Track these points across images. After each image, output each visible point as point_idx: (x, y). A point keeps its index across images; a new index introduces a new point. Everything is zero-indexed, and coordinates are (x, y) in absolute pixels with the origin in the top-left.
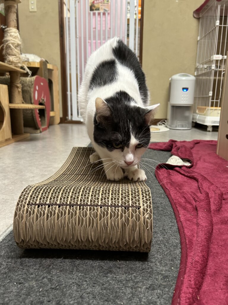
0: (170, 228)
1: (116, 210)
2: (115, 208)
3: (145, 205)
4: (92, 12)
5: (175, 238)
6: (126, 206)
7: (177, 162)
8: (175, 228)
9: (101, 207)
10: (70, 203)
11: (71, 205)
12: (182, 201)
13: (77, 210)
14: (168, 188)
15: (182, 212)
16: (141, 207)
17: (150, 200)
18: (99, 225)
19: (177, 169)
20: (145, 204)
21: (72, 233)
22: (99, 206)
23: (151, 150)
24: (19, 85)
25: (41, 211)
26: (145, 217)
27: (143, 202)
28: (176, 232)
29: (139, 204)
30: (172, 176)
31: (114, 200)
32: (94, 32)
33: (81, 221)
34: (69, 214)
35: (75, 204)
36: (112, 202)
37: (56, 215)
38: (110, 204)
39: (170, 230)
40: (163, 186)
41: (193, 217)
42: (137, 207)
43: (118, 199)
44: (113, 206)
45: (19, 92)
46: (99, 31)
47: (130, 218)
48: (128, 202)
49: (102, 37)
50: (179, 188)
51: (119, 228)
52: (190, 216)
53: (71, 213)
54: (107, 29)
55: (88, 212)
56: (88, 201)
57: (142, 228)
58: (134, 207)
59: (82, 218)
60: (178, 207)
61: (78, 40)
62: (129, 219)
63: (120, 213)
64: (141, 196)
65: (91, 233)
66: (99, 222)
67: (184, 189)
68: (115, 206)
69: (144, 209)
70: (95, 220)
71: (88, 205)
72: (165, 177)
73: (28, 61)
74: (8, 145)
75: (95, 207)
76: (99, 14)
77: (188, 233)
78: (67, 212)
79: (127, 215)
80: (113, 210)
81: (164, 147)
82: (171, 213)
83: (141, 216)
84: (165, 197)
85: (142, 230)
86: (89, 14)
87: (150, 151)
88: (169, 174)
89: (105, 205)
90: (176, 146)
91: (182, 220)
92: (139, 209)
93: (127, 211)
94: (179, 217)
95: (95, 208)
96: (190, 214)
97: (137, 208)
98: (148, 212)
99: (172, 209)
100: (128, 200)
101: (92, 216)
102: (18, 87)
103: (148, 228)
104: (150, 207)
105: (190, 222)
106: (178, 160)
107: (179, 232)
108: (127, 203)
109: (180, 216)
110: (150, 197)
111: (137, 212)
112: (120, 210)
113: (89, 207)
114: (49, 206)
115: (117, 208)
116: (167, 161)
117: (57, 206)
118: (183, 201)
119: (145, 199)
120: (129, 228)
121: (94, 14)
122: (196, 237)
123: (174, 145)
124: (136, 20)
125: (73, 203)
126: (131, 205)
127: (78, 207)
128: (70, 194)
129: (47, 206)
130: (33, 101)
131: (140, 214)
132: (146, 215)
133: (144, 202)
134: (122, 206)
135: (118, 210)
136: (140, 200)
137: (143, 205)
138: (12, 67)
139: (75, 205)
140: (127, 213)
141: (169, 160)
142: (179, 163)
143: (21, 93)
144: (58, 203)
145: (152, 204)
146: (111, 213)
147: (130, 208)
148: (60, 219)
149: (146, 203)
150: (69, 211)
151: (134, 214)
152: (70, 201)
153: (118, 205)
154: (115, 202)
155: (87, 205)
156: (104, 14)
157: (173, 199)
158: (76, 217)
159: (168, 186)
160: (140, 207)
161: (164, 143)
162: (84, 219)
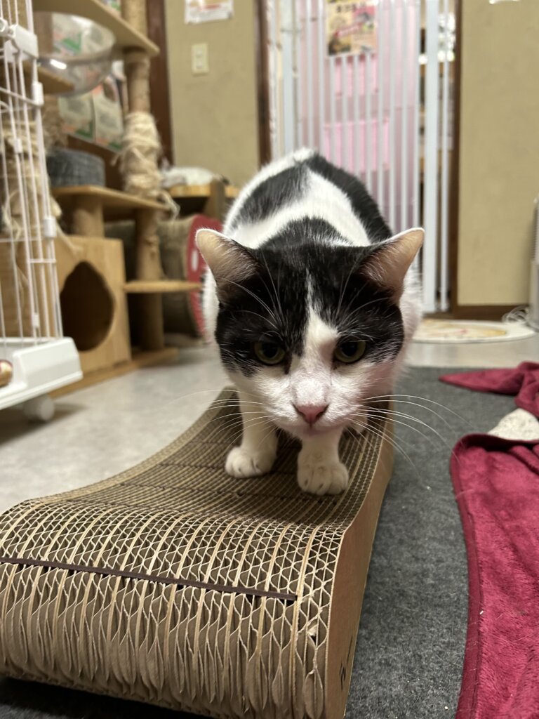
0: (441, 652)
1: (222, 601)
2: (221, 592)
3: (312, 592)
4: (332, 59)
5: (443, 696)
6: (253, 590)
7: (523, 429)
8: (456, 655)
9: (180, 587)
10: (101, 564)
11: (101, 572)
12: (505, 558)
13: (113, 589)
14: (474, 513)
15: (492, 597)
16: (298, 598)
17: (328, 576)
18: (167, 641)
19: (519, 450)
20: (311, 589)
21: (96, 655)
22: (174, 581)
23: (465, 391)
24: (154, 239)
25: (23, 581)
26: (304, 631)
27: (306, 580)
28: (455, 672)
29: (294, 587)
30: (498, 473)
31: (220, 568)
32: (339, 103)
33: (119, 623)
34: (90, 598)
35: (112, 568)
36: (214, 573)
37: (58, 597)
38: (206, 581)
39: (438, 662)
40: (461, 504)
41: (524, 622)
42: (286, 596)
43: (235, 565)
44: (215, 588)
45: (153, 255)
46: (351, 101)
47: (259, 632)
48: (263, 577)
49: (357, 113)
50: (509, 514)
51: (224, 660)
52: (515, 615)
53: (96, 597)
54: (370, 92)
55: (142, 599)
56: (147, 564)
57: (294, 670)
58: (276, 595)
59: (124, 614)
60: (485, 579)
61: (300, 126)
62: (255, 633)
63: (229, 613)
64: (305, 562)
65: (146, 664)
66: (168, 633)
67: (524, 518)
68: (221, 588)
69: (304, 606)
70: (157, 625)
71: (146, 577)
72: (477, 476)
73: (183, 184)
74: (119, 375)
75: (164, 585)
76: (350, 59)
77: (488, 681)
78: (87, 590)
79: (251, 621)
80: (213, 599)
81: (500, 383)
82: (458, 599)
83: (291, 629)
84: (457, 541)
85: (294, 674)
86: (327, 63)
87: (461, 395)
88: (491, 467)
89: (191, 582)
90: (533, 381)
91: (484, 627)
92: (290, 603)
93: (252, 607)
94: (479, 616)
95: (162, 587)
96: (517, 609)
97: (283, 601)
98: (318, 616)
99: (466, 586)
100: (261, 571)
101: (151, 611)
102: (150, 244)
103: (311, 673)
104: (325, 600)
105: (509, 639)
106: (527, 424)
107: (463, 675)
108: (257, 580)
109: (481, 613)
110: (331, 566)
111: (284, 615)
112: (232, 603)
113: (146, 582)
114: (45, 570)
115: (224, 595)
116: (495, 424)
117: (66, 571)
118: (505, 561)
119: (314, 572)
120: (255, 665)
121: (338, 61)
122: (511, 701)
123: (527, 379)
124: (441, 65)
125: (109, 566)
126: (267, 589)
127: (119, 579)
128: (110, 537)
129: (40, 569)
130: (186, 273)
131: (291, 623)
132: (309, 627)
133: (308, 581)
134: (240, 589)
135: (227, 600)
136: (300, 574)
137: (306, 591)
138: (137, 199)
139: (112, 572)
140: (252, 613)
141: (502, 422)
142: (528, 434)
143: (157, 258)
144: (70, 561)
145: (332, 593)
146: (204, 607)
147: (264, 599)
148: (66, 610)
149: (317, 585)
150: (93, 588)
151: (272, 619)
152: (101, 559)
153: (230, 584)
154: (223, 573)
155: (143, 576)
156: (362, 58)
157: (477, 551)
158: (108, 609)
159: (474, 507)
160: (296, 597)
161: (506, 372)
162: (129, 619)
